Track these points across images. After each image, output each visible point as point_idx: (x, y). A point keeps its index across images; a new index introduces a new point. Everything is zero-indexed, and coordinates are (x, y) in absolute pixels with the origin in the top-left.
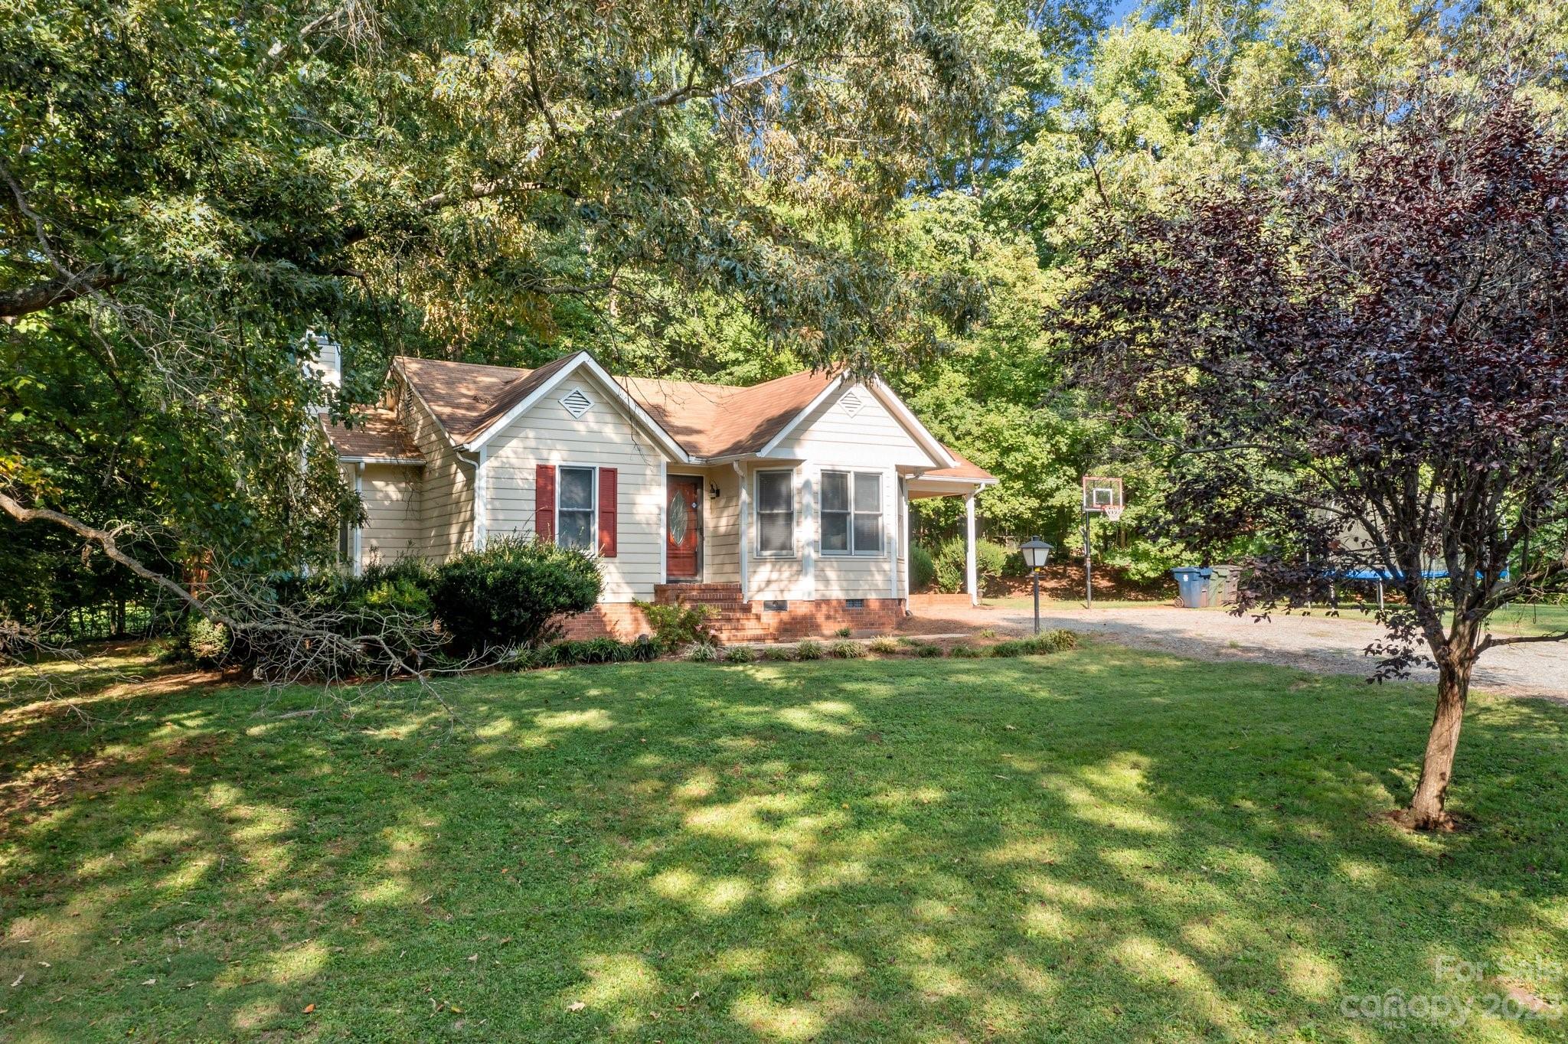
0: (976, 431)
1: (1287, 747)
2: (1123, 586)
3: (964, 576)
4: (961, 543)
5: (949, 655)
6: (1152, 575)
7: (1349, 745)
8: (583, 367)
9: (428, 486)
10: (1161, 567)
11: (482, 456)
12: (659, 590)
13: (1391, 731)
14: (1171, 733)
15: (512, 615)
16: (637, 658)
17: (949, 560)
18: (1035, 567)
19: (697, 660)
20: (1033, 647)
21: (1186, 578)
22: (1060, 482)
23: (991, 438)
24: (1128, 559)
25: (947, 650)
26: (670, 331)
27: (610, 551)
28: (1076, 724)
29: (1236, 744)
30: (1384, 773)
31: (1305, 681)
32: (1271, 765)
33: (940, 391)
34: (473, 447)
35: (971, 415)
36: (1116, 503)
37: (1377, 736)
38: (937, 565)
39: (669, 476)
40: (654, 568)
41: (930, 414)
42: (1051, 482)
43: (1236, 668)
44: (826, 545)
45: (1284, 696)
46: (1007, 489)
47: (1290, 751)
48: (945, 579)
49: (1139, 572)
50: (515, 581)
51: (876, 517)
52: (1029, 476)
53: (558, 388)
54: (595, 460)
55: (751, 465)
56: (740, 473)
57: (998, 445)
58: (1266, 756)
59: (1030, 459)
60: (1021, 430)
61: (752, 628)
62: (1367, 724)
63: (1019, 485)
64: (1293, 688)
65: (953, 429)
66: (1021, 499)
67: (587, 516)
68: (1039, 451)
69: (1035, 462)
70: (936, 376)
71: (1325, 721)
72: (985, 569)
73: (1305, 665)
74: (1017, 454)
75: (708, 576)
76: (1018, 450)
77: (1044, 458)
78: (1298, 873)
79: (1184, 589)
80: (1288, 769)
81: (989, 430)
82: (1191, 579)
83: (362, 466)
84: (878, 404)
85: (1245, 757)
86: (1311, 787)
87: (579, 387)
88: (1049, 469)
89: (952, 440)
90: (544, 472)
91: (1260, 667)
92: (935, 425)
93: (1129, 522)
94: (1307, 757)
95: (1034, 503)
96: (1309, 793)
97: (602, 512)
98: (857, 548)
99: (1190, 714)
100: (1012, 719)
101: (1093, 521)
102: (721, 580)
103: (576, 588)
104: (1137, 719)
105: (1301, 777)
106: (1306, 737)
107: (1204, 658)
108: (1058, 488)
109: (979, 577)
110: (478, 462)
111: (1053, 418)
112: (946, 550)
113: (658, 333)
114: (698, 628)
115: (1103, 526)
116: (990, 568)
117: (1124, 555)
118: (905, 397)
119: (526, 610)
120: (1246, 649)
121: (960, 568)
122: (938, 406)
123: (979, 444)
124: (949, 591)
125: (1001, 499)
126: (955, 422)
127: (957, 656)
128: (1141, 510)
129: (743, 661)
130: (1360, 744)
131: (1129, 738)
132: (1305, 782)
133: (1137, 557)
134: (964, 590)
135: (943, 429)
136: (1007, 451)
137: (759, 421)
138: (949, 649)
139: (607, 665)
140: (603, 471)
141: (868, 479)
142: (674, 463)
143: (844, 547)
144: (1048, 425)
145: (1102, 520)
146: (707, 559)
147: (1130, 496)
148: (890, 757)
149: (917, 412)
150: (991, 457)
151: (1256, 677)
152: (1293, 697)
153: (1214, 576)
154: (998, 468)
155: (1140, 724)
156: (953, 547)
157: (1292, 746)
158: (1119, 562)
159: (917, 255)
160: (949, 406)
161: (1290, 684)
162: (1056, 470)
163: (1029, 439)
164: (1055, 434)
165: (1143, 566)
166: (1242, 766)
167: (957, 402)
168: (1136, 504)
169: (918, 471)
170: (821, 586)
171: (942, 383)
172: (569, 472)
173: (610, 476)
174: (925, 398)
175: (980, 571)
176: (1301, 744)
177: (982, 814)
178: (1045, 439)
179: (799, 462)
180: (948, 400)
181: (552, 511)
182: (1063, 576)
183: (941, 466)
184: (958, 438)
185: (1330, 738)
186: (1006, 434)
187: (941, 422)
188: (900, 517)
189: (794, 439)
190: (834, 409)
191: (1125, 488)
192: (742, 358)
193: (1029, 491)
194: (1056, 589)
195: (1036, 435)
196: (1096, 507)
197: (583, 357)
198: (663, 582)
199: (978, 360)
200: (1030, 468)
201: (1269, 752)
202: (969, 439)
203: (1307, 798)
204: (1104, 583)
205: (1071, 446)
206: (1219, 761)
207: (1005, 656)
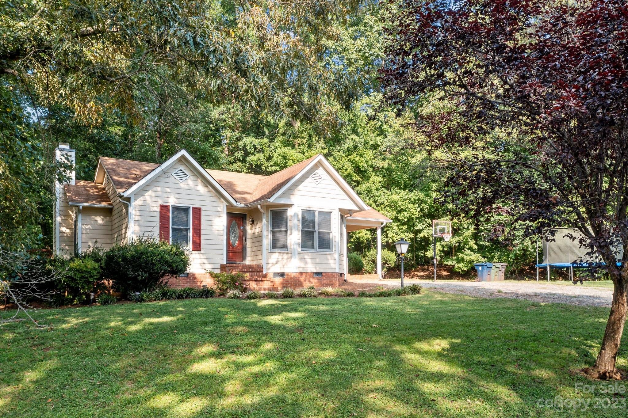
0: (386, 203)
1: (523, 335)
2: (453, 274)
3: (376, 266)
4: (375, 250)
5: (358, 296)
6: (465, 269)
7: (558, 335)
8: (183, 156)
9: (114, 218)
10: (469, 265)
11: (132, 200)
12: (223, 267)
13: (580, 328)
14: (461, 329)
15: (139, 275)
16: (201, 297)
17: (370, 259)
18: (402, 254)
19: (232, 298)
20: (399, 292)
21: (480, 268)
22: (424, 226)
23: (392, 205)
24: (454, 262)
25: (357, 293)
26: (248, 159)
27: (197, 247)
28: (411, 324)
29: (496, 333)
30: (578, 348)
31: (534, 306)
32: (514, 344)
33: (369, 184)
34: (126, 195)
35: (384, 196)
36: (448, 232)
37: (573, 330)
38: (364, 261)
39: (228, 213)
40: (221, 257)
41: (364, 195)
42: (420, 226)
43: (498, 301)
44: (304, 246)
45: (524, 312)
46: (400, 229)
47: (525, 338)
48: (367, 267)
49: (460, 268)
50: (140, 258)
51: (329, 233)
52: (409, 223)
53: (171, 167)
54: (191, 204)
55: (268, 207)
56: (262, 210)
57: (396, 208)
58: (512, 340)
59: (410, 215)
60: (407, 201)
61: (266, 284)
62: (567, 325)
63: (405, 227)
64: (528, 310)
65: (375, 202)
66: (406, 234)
67: (187, 230)
68: (414, 211)
69: (413, 216)
70: (368, 178)
71: (545, 323)
72: (386, 263)
73: (535, 300)
74: (404, 213)
75: (248, 261)
76: (405, 211)
77: (417, 214)
78: (527, 404)
79: (479, 273)
80: (524, 346)
81: (392, 202)
82: (483, 269)
83: (81, 207)
84: (330, 179)
85: (499, 341)
86: (536, 355)
87: (182, 168)
88: (420, 219)
89: (375, 207)
90: (164, 208)
91: (511, 300)
92: (367, 200)
93: (454, 244)
94: (534, 340)
95: (412, 236)
96: (535, 359)
97: (194, 229)
98: (319, 248)
99: (472, 320)
100: (376, 323)
101: (438, 244)
102: (254, 263)
103: (173, 262)
104: (444, 322)
105: (531, 351)
106: (534, 330)
107: (484, 297)
108: (423, 229)
109: (383, 267)
110: (130, 202)
111: (421, 195)
112: (368, 254)
113: (243, 161)
114: (237, 284)
115: (443, 246)
116: (388, 263)
117: (452, 260)
118: (353, 187)
119: (146, 272)
120: (506, 293)
121: (374, 262)
122: (368, 191)
123: (387, 209)
124: (369, 273)
125: (397, 234)
126: (376, 198)
127: (361, 296)
128: (460, 238)
129: (254, 298)
130: (564, 334)
131: (437, 331)
132: (533, 353)
133: (460, 260)
134: (376, 273)
135: (371, 202)
136: (400, 212)
137: (273, 186)
138: (358, 294)
139: (185, 300)
140: (194, 209)
141: (326, 215)
142: (230, 207)
143: (313, 247)
144: (419, 199)
145: (442, 243)
146: (248, 254)
147: (455, 232)
148: (303, 340)
149: (359, 194)
150: (394, 213)
151: (508, 305)
152: (528, 313)
153: (493, 267)
154: (396, 219)
155: (445, 325)
156: (371, 253)
157: (526, 335)
158: (450, 263)
159: (359, 121)
160: (374, 191)
161: (526, 307)
162: (422, 221)
163: (410, 206)
164: (421, 203)
165: (461, 265)
166: (498, 345)
167: (377, 189)
168: (458, 236)
169: (350, 212)
170: (303, 265)
171: (371, 181)
172: (176, 209)
173: (197, 211)
174: (363, 187)
175: (383, 265)
176: (531, 334)
177: (343, 369)
178: (417, 205)
179: (290, 205)
180: (373, 188)
181: (168, 228)
182: (428, 270)
183: (361, 210)
184: (378, 206)
185: (547, 331)
186: (400, 203)
187: (370, 199)
188: (341, 235)
189: (287, 194)
190: (309, 180)
191: (453, 228)
192: (278, 169)
193: (409, 230)
194: (423, 276)
195: (413, 204)
196: (439, 235)
197: (183, 152)
198: (225, 262)
199: (387, 170)
200: (410, 219)
201: (514, 338)
202: (382, 206)
203: (534, 361)
204: (445, 273)
205: (429, 210)
206: (485, 342)
207: (385, 296)
